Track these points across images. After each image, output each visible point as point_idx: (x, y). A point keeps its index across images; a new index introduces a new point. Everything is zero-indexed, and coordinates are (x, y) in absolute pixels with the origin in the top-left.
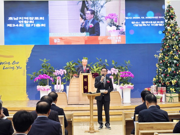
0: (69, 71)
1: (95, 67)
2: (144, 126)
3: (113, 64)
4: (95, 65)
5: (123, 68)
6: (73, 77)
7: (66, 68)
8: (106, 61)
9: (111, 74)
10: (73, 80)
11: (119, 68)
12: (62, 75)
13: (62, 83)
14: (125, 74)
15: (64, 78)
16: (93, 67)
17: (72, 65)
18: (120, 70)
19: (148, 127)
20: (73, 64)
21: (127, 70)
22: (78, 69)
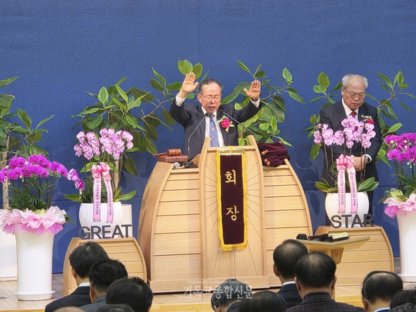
3: (321, 89)
9: (345, 144)
12: (117, 156)
14: (412, 147)
17: (127, 100)
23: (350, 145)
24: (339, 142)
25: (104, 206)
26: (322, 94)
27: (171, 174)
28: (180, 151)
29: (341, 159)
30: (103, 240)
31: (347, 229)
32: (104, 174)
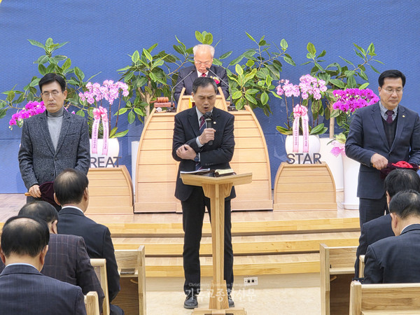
0: (139, 83)
1: (239, 70)
2: (381, 296)
3: (311, 56)
4: (241, 64)
5: (349, 73)
6: (154, 109)
7: (129, 72)
8: (284, 45)
9: (300, 96)
10: (155, 119)
11: (334, 74)
12: (111, 102)
13: (114, 131)
14: (352, 99)
15: (123, 111)
16: (233, 69)
17: (151, 60)
18: (335, 82)
19: (393, 300)
20: (155, 58)
21: (364, 80)
22: (174, 76)
23: (305, 97)
24: (296, 94)
25: (100, 141)
26: (312, 60)
27: (153, 116)
28: (167, 98)
29: (297, 108)
30: (98, 169)
31: (299, 165)
32: (103, 116)
